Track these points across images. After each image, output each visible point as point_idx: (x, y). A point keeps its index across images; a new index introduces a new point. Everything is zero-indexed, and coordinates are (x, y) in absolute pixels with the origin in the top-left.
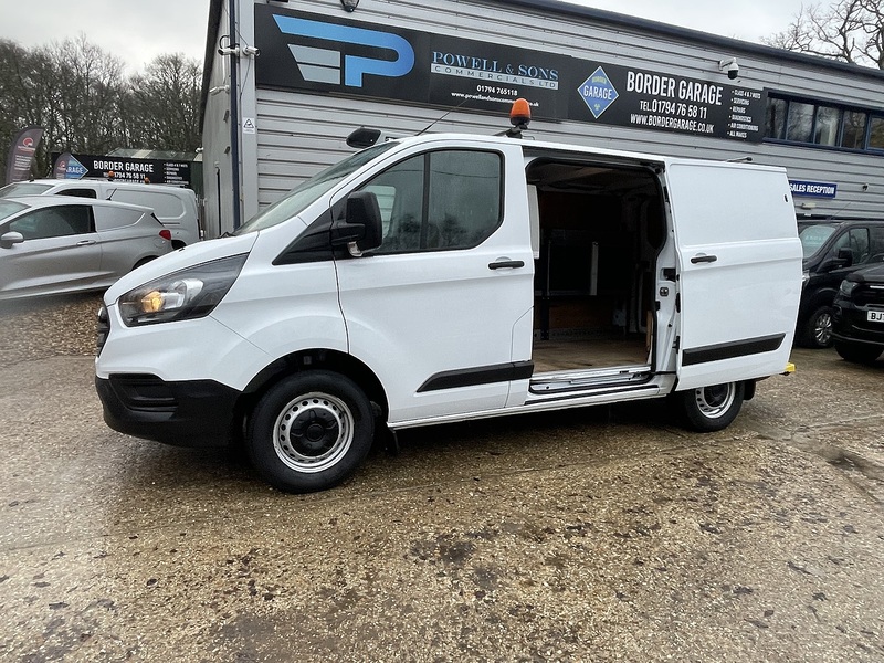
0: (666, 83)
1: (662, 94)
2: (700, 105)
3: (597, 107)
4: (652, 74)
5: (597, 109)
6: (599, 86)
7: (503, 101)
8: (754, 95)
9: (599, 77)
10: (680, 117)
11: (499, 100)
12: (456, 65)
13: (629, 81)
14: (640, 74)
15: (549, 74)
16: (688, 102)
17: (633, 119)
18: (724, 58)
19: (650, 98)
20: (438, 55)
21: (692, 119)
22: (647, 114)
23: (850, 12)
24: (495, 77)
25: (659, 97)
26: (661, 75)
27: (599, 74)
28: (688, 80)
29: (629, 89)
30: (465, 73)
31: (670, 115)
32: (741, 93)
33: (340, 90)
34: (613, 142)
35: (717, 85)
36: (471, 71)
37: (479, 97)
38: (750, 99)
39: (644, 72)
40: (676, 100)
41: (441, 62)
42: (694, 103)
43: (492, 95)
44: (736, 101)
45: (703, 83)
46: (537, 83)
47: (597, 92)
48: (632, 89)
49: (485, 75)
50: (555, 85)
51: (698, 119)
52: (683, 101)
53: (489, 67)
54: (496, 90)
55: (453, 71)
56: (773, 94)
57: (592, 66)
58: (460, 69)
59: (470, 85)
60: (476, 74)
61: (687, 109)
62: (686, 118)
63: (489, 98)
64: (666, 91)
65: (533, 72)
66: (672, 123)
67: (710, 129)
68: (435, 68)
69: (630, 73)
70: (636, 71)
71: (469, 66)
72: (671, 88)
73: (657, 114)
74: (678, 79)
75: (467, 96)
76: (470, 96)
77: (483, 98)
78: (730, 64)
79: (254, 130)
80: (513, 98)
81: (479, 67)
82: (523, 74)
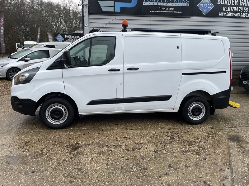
1: (232, 4)
2: (248, 7)
3: (205, 11)
5: (205, 12)
6: (206, 3)
7: (168, 12)
9: (206, 0)
10: (240, 12)
11: (167, 12)
12: (152, 1)
13: (219, 1)
15: (186, 1)
16: (244, 7)
17: (220, 14)
19: (227, 6)
21: (246, 12)
22: (226, 12)
24: (166, 4)
25: (231, 6)
29: (218, 3)
30: (155, 4)
31: (236, 12)
33: (114, 13)
34: (211, 23)
36: (157, 3)
40: (238, 6)
41: (146, 1)
42: (246, 7)
43: (164, 10)
46: (181, 5)
47: (205, 6)
48: (220, 3)
49: (162, 4)
50: (188, 5)
51: (248, 13)
52: (241, 6)
53: (163, 1)
54: (166, 9)
55: (151, 4)
58: (153, 3)
59: (157, 8)
60: (159, 4)
61: (243, 9)
62: (243, 12)
63: (163, 12)
64: (234, 3)
65: (179, 1)
66: (237, 15)
68: (145, 3)
72: (236, 2)
73: (230, 12)
75: (155, 12)
76: (156, 12)
77: (161, 12)
79: (88, 27)
80: (172, 11)
81: (160, 1)
82: (176, 2)
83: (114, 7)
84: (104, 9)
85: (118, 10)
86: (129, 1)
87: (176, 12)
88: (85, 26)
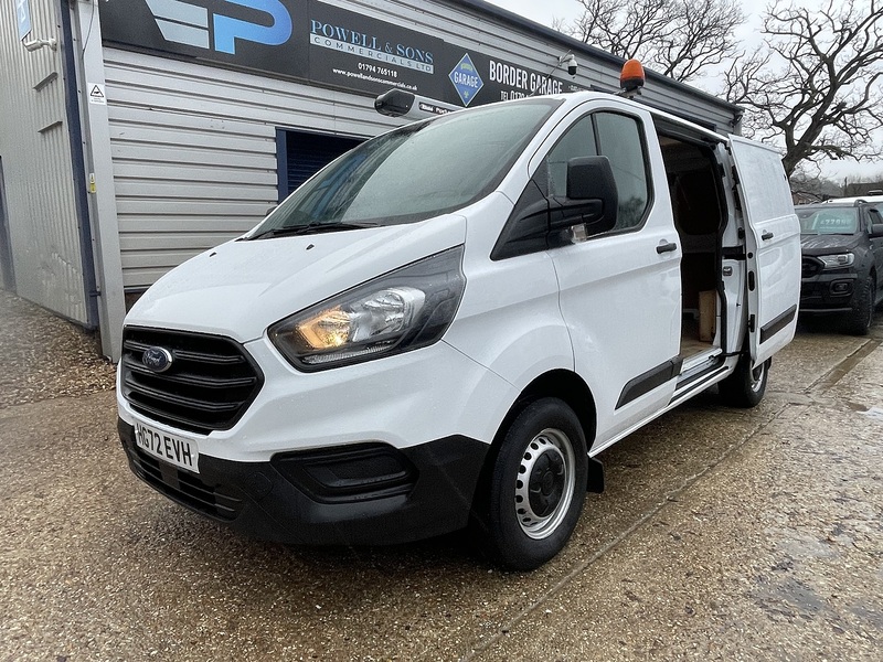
0: (520, 75)
1: (518, 86)
3: (466, 94)
4: (510, 64)
5: (467, 98)
6: (467, 73)
7: (384, 82)
9: (466, 65)
11: (379, 81)
12: (335, 37)
13: (492, 70)
14: (499, 64)
15: (424, 57)
18: (562, 55)
19: (508, 88)
20: (317, 25)
23: (591, 29)
24: (376, 55)
25: (515, 89)
26: (516, 67)
27: (466, 61)
28: (537, 73)
29: (491, 78)
30: (345, 47)
32: (575, 89)
33: (210, 57)
35: (559, 80)
36: (351, 46)
37: (360, 76)
39: (503, 63)
40: (528, 92)
41: (320, 33)
43: (373, 74)
45: (548, 77)
46: (415, 65)
47: (465, 79)
48: (494, 79)
49: (366, 52)
50: (429, 69)
53: (369, 44)
54: (377, 70)
55: (333, 44)
57: (460, 51)
58: (340, 43)
59: (351, 62)
60: (357, 50)
63: (370, 78)
64: (520, 83)
65: (410, 52)
68: (315, 39)
69: (492, 62)
70: (497, 61)
71: (349, 40)
72: (525, 80)
74: (529, 71)
75: (349, 74)
76: (352, 75)
77: (364, 77)
78: (568, 61)
79: (104, 99)
80: (394, 80)
81: (359, 42)
82: (401, 55)
83: (211, 29)
84: (170, 33)
85: (226, 46)
86: (263, 19)
87: (403, 85)
88: (89, 91)
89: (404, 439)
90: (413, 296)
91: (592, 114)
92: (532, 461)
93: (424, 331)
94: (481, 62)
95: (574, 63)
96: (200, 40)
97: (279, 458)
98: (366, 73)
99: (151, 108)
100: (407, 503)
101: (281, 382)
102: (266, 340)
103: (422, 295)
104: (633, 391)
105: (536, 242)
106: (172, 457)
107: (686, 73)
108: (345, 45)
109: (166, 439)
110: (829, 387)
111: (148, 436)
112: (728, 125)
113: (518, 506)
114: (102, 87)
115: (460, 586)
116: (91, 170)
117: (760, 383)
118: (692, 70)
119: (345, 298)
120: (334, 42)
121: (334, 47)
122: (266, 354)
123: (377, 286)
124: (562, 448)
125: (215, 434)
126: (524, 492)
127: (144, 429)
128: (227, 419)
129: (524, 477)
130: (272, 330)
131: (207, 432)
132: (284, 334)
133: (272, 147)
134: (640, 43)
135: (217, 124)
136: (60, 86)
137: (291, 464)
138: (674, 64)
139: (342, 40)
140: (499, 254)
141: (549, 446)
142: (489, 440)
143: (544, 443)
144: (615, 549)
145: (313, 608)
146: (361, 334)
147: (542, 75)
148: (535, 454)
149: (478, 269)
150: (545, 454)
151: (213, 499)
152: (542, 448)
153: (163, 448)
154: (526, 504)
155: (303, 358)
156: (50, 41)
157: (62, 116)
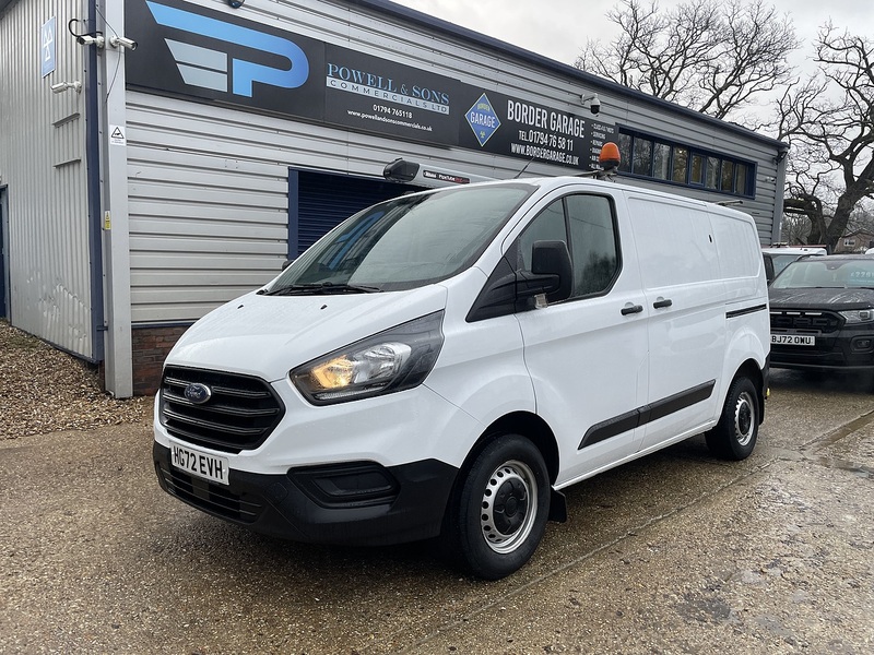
0: (540, 114)
1: (537, 125)
2: (568, 137)
3: (483, 134)
4: (529, 104)
5: (483, 137)
6: (484, 113)
7: (398, 123)
8: (610, 130)
9: (483, 105)
10: (552, 148)
11: (394, 122)
12: (352, 80)
13: (510, 110)
14: (518, 104)
15: (440, 98)
16: (558, 134)
17: (513, 150)
18: (586, 93)
19: (527, 128)
20: (334, 68)
21: (561, 150)
22: (524, 144)
24: (391, 97)
25: (534, 128)
26: (536, 106)
27: (483, 101)
28: (557, 112)
29: (509, 118)
30: (361, 90)
31: (544, 146)
32: (598, 127)
33: (227, 100)
34: (496, 171)
35: (581, 118)
36: (367, 88)
37: (375, 117)
38: (606, 133)
39: (522, 102)
40: (547, 131)
41: (336, 76)
42: (564, 135)
43: (387, 116)
44: (596, 135)
45: (570, 115)
46: (430, 106)
47: (482, 119)
48: (511, 118)
49: (381, 94)
50: (446, 110)
51: (566, 151)
52: (553, 133)
53: (384, 86)
54: (392, 111)
55: (349, 87)
56: (623, 130)
57: (478, 91)
58: (356, 85)
59: (366, 103)
60: (372, 92)
61: (557, 141)
62: (557, 149)
63: (384, 120)
64: (540, 121)
65: (426, 93)
66: (546, 154)
67: (576, 161)
68: (331, 82)
69: (510, 102)
70: (515, 100)
71: (365, 83)
72: (544, 119)
73: (533, 144)
74: (550, 110)
75: (364, 116)
76: (366, 116)
77: (379, 119)
78: (592, 98)
79: (124, 141)
80: (408, 120)
81: (375, 84)
82: (417, 96)
83: (229, 73)
84: (190, 77)
85: (243, 89)
86: (282, 63)
87: (417, 126)
88: (111, 133)
89: (390, 460)
90: (402, 350)
91: (563, 198)
92: (498, 486)
93: (410, 376)
94: (499, 102)
95: (597, 102)
96: (219, 83)
97: (294, 471)
98: (382, 114)
99: (167, 148)
100: (391, 511)
101: (299, 413)
102: (288, 380)
103: (410, 349)
104: (595, 435)
105: (506, 308)
106: (205, 473)
107: (735, 99)
108: (361, 87)
109: (201, 458)
110: (826, 445)
111: (184, 456)
112: (772, 162)
113: (484, 523)
114: (122, 129)
115: (434, 589)
116: (107, 208)
117: (749, 437)
118: (741, 97)
119: (349, 350)
120: (350, 84)
121: (349, 89)
122: (288, 392)
123: (374, 341)
124: (527, 479)
125: (244, 453)
126: (489, 511)
127: (181, 450)
128: (254, 442)
129: (490, 500)
130: (292, 373)
131: (237, 452)
132: (302, 376)
133: (284, 187)
134: (683, 67)
135: (232, 164)
136: (82, 126)
137: (304, 476)
138: (720, 91)
139: (358, 82)
140: (473, 317)
141: (512, 475)
142: (458, 464)
143: (509, 472)
144: (571, 568)
145: (313, 600)
146: (362, 378)
147: (563, 113)
148: (500, 481)
149: (455, 329)
150: (509, 481)
151: (237, 506)
152: (507, 476)
153: (197, 466)
154: (491, 522)
155: (316, 396)
156: (75, 84)
157: (82, 155)
